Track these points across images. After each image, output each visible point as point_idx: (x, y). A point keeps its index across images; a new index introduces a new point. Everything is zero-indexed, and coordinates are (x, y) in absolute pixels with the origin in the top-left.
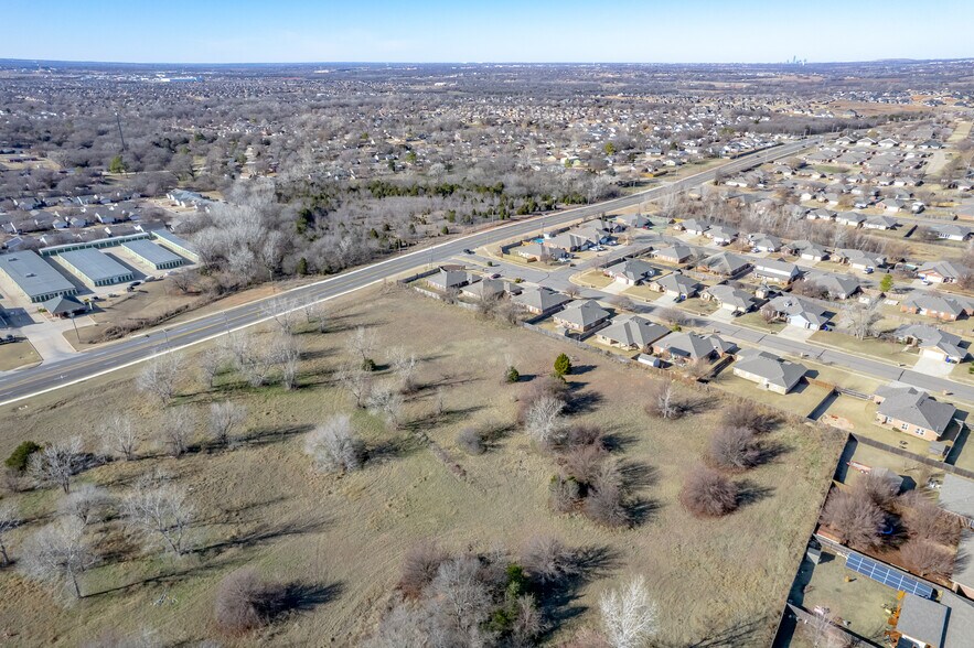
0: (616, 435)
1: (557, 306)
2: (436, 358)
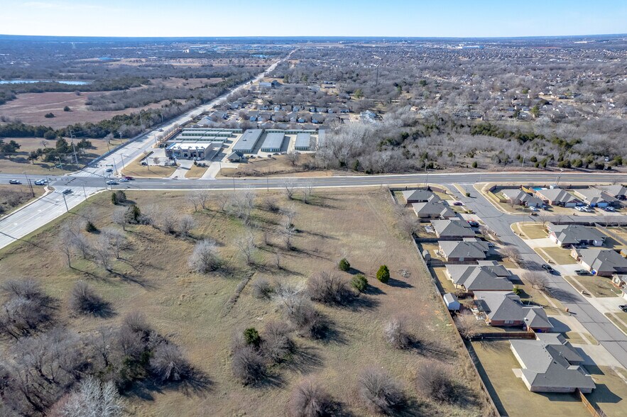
0: (340, 332)
1: (458, 237)
2: (327, 237)
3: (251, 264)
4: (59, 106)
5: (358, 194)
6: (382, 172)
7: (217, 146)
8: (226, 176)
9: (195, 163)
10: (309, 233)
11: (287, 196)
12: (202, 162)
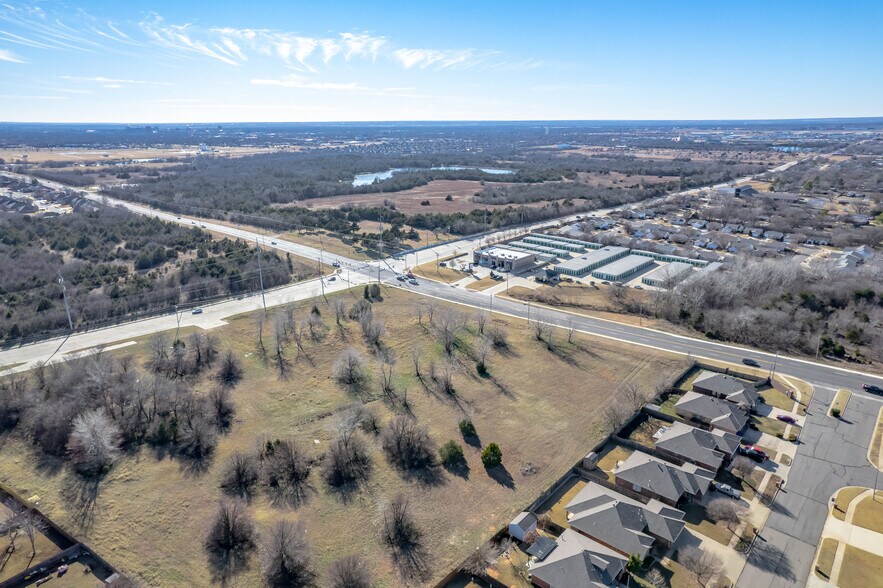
2: (507, 393)
3: (388, 390)
4: (442, 195)
5: (637, 358)
6: (736, 341)
7: (542, 258)
8: (511, 296)
9: (492, 274)
10: (495, 381)
11: (534, 333)
12: (500, 274)
